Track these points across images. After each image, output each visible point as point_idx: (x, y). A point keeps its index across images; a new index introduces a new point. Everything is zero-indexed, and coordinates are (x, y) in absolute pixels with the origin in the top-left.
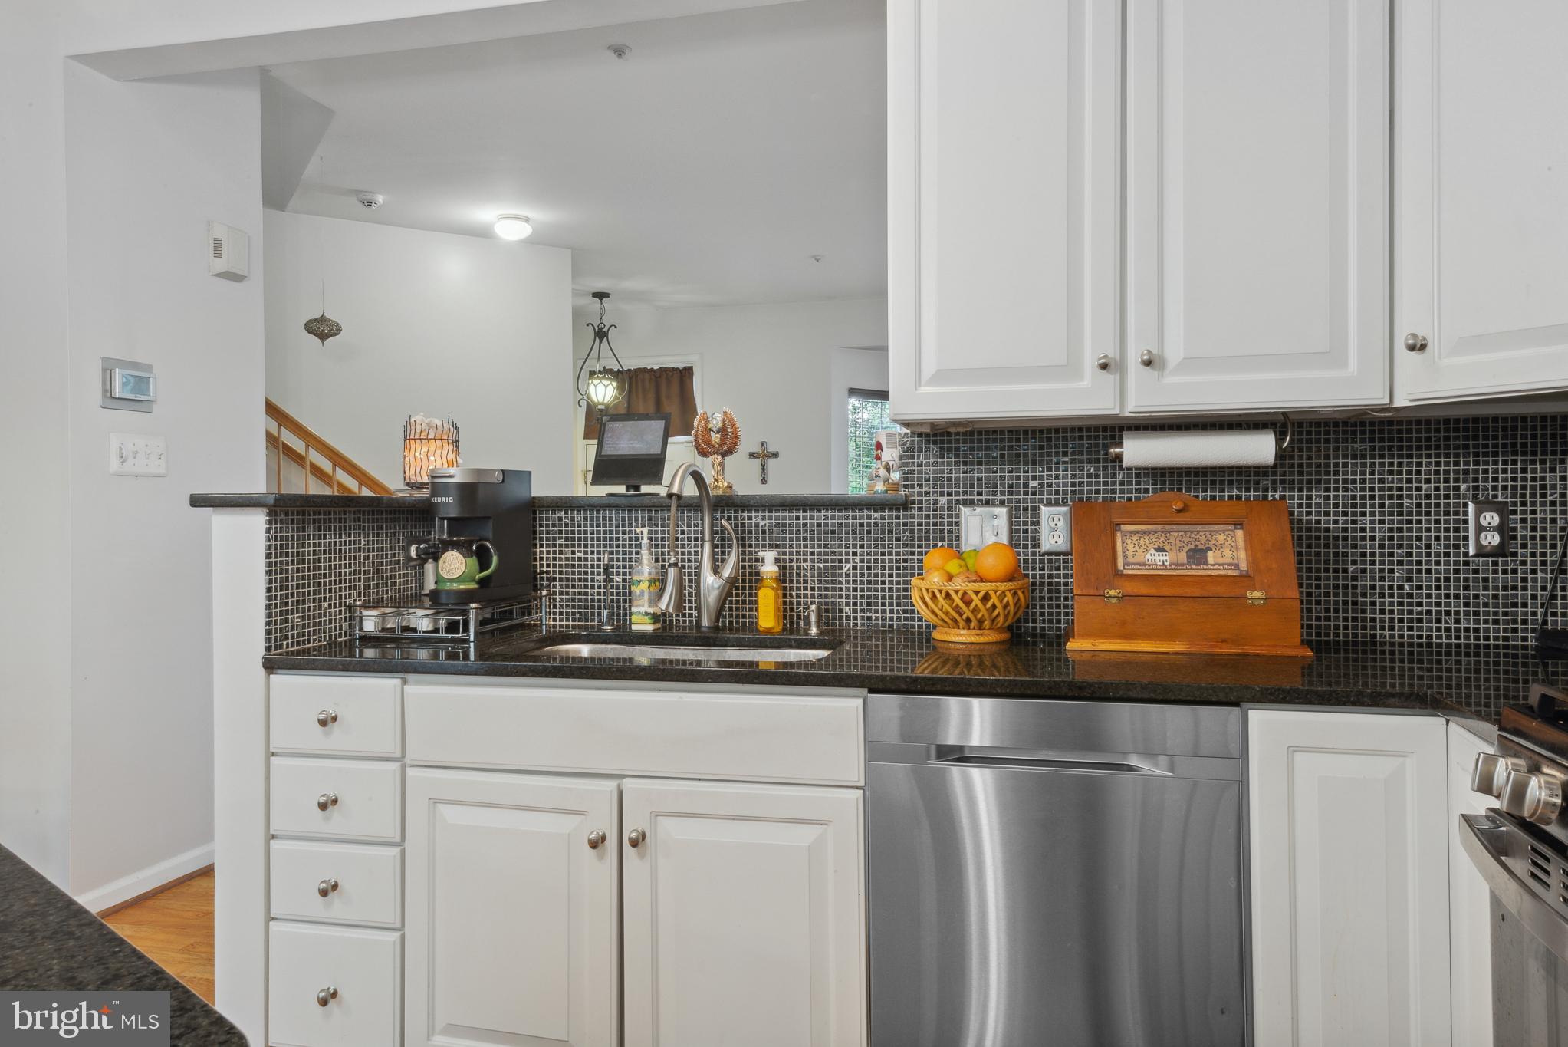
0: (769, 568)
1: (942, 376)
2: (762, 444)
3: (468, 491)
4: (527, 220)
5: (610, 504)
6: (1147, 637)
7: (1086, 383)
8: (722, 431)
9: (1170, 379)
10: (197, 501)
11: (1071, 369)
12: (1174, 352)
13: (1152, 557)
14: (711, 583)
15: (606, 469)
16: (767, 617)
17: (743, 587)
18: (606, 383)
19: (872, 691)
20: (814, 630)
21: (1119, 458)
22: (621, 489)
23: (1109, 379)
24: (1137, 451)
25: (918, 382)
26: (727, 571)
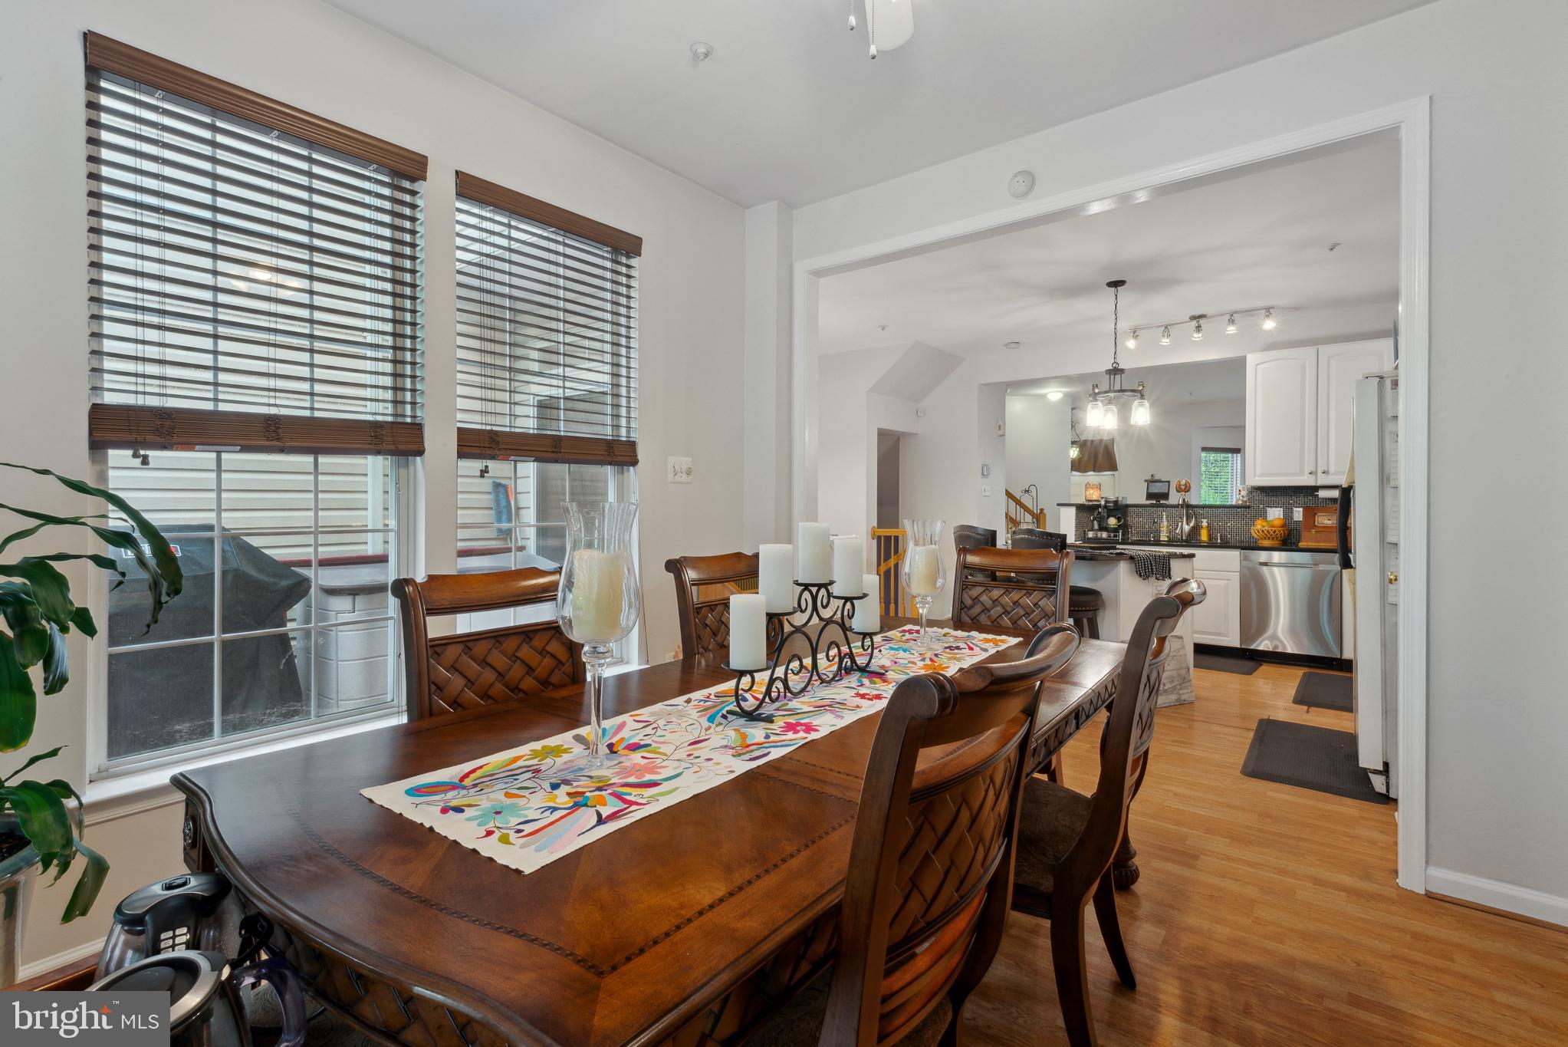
0: (1205, 523)
1: (1262, 475)
2: (1152, 475)
3: (1116, 502)
4: (1061, 392)
5: (1152, 506)
6: (1323, 542)
7: (1306, 477)
8: (1186, 485)
9: (1330, 477)
10: (1059, 505)
11: (1302, 473)
12: (1332, 470)
13: (1329, 522)
14: (1187, 528)
15: (1150, 496)
16: (1204, 536)
17: (1196, 530)
18: (1074, 449)
19: (1242, 549)
20: (1219, 541)
21: (1317, 495)
22: (1155, 502)
23: (1312, 476)
24: (1322, 494)
25: (1255, 476)
26: (1192, 524)
